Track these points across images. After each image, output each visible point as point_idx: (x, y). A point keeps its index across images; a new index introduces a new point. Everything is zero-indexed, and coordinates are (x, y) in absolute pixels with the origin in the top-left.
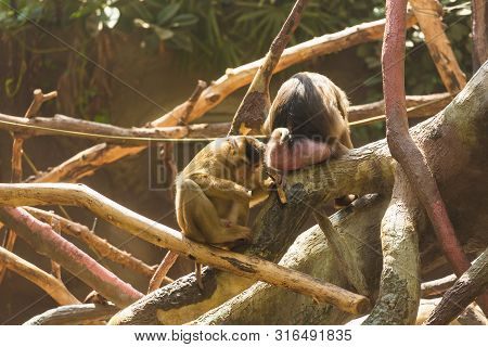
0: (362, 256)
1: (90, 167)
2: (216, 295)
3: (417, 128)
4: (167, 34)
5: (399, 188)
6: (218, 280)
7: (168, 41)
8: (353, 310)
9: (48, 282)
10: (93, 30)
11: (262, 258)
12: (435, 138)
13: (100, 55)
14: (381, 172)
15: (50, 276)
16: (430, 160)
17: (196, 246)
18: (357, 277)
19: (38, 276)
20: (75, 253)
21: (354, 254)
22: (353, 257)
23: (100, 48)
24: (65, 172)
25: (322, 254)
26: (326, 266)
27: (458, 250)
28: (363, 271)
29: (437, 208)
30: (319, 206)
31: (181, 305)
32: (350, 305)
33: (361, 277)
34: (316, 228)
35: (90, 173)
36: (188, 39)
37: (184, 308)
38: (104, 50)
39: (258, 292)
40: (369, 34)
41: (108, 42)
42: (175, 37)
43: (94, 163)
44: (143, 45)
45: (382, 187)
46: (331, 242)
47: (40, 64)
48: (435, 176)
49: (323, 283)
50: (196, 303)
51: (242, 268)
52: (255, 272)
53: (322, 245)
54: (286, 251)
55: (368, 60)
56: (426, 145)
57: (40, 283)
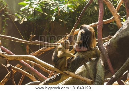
0: (93, 71)
1: (43, 51)
2: (61, 80)
3: (105, 44)
4: (66, 22)
5: (101, 56)
6: (61, 76)
7: (66, 24)
8: (90, 83)
9: (31, 76)
10: (49, 22)
11: (71, 72)
12: (108, 46)
13: (52, 27)
14: (97, 53)
15: (31, 75)
16: (107, 50)
17: (56, 69)
18: (92, 76)
19: (29, 75)
20: (34, 70)
21: (91, 71)
22: (91, 72)
23: (52, 25)
24: (38, 53)
25: (84, 71)
26: (85, 73)
27: (113, 70)
28: (93, 75)
29: (109, 61)
30: (84, 60)
31: (53, 82)
32: (89, 82)
33: (93, 76)
34: (83, 65)
35: (43, 53)
36: (71, 24)
37: (54, 82)
38: (53, 26)
39: (71, 79)
40: (104, 23)
41: (53, 24)
42: (68, 23)
43: (44, 51)
44: (61, 25)
45: (98, 56)
46: (86, 68)
47: (39, 29)
48: (108, 54)
49: (84, 77)
50: (57, 81)
51: (66, 74)
52: (69, 75)
53: (85, 69)
54: (76, 70)
55: (110, 28)
56: (107, 47)
57: (29, 77)
